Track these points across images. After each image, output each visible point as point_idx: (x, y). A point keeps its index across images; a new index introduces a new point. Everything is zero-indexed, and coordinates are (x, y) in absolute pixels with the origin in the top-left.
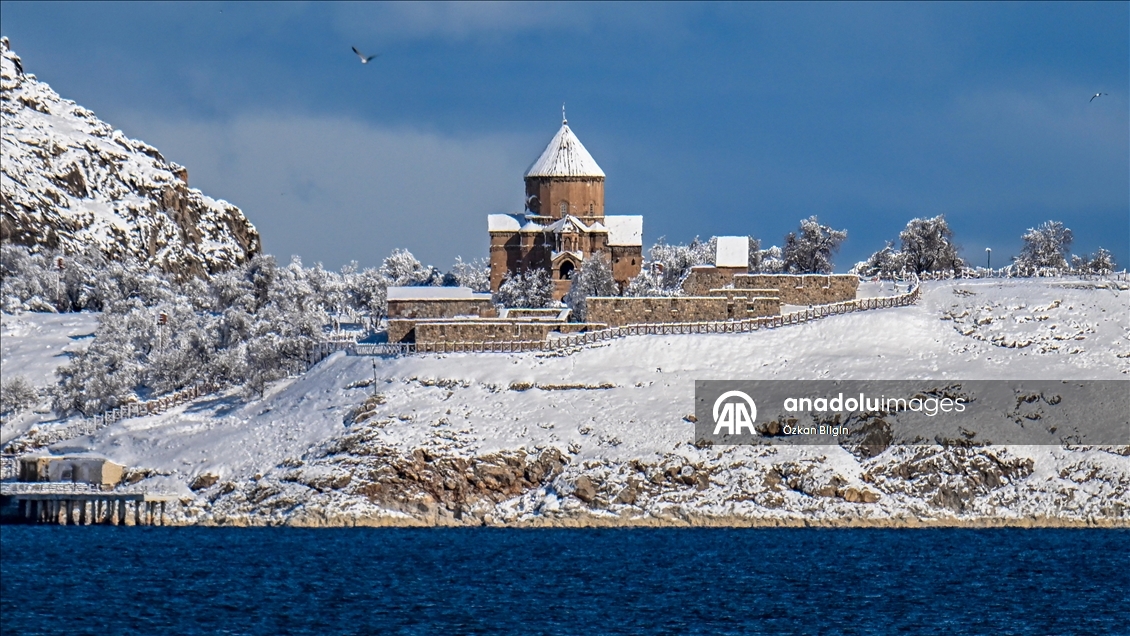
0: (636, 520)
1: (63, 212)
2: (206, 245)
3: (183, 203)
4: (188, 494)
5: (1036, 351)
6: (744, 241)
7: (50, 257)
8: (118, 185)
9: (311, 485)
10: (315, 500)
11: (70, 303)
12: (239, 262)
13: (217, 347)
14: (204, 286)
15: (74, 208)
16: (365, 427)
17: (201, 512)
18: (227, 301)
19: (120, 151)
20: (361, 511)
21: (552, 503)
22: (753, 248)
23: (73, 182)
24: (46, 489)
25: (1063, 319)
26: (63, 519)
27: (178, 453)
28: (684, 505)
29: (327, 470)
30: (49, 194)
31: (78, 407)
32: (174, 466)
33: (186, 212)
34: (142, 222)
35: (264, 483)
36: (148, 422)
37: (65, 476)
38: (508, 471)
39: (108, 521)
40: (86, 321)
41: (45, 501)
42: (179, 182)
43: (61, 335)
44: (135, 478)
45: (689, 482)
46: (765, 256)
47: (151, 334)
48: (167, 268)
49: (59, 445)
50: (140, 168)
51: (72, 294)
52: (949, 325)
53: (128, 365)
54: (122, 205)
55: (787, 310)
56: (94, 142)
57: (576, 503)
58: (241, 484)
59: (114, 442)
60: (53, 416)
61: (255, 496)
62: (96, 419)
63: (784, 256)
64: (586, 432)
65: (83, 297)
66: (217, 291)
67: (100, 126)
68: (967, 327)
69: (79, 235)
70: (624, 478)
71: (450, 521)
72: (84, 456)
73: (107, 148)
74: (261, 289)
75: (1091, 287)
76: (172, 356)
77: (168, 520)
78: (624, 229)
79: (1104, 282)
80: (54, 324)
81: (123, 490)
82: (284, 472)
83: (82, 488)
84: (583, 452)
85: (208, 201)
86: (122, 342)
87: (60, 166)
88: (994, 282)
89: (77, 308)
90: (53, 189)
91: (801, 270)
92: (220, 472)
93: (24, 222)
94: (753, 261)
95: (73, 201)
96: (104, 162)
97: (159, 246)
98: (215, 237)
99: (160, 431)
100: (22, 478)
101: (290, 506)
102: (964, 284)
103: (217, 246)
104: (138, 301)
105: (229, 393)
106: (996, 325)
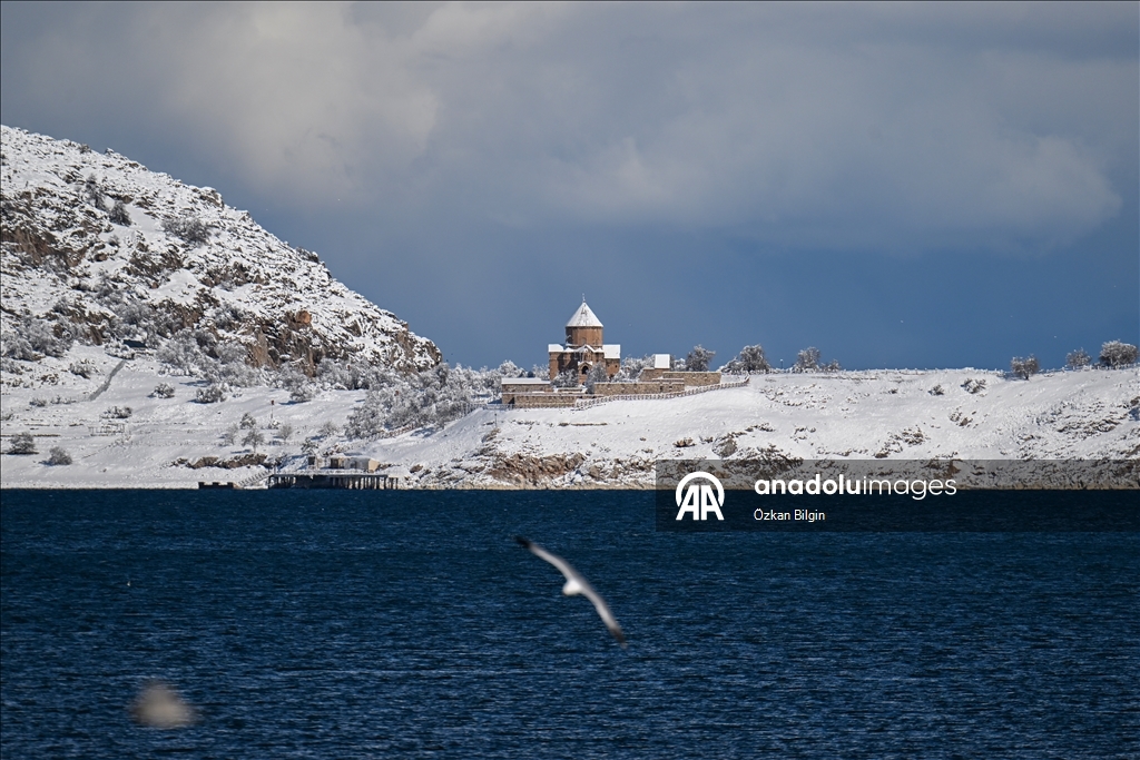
0: (618, 487)
1: (350, 343)
2: (417, 358)
3: (406, 339)
4: (409, 474)
5: (804, 407)
6: (668, 356)
7: (344, 364)
8: (376, 331)
9: (466, 470)
10: (468, 477)
11: (354, 386)
12: (432, 366)
13: (422, 406)
14: (416, 378)
15: (356, 341)
16: (491, 443)
17: (415, 483)
18: (427, 384)
19: (377, 315)
20: (489, 482)
21: (578, 478)
22: (672, 359)
23: (355, 330)
24: (344, 472)
25: (817, 392)
26: (351, 487)
27: (403, 455)
28: (640, 479)
29: (474, 464)
30: (343, 335)
31: (357, 434)
32: (402, 461)
33: (408, 344)
34: (387, 348)
35: (444, 469)
36: (390, 441)
37: (352, 466)
38: (558, 464)
39: (372, 487)
40: (362, 393)
41: (342, 478)
42: (404, 329)
43: (348, 400)
44: (384, 467)
45: (642, 469)
46: (678, 363)
47: (391, 399)
48: (399, 369)
49: (349, 452)
50: (387, 322)
51: (355, 382)
52: (764, 395)
53: (380, 414)
54: (378, 340)
55: (688, 388)
56: (364, 310)
57: (590, 478)
58: (433, 470)
59: (374, 451)
60: (345, 438)
61: (440, 475)
62: (366, 440)
63: (686, 363)
64: (594, 445)
65: (360, 383)
66: (422, 380)
67: (367, 303)
68: (772, 397)
69: (358, 354)
70: (612, 467)
71: (531, 487)
72: (360, 457)
73: (370, 313)
74: (443, 379)
75: (829, 378)
76: (401, 410)
77: (400, 486)
78: (612, 351)
79: (836, 375)
80: (346, 396)
81: (379, 473)
82: (454, 464)
83: (360, 472)
84: (592, 455)
85: (418, 338)
86: (378, 404)
87: (348, 322)
88: (785, 375)
89: (357, 388)
90: (345, 332)
91: (694, 370)
92: (424, 465)
93: (332, 348)
94: (672, 365)
95: (354, 338)
96: (369, 320)
97: (395, 359)
98: (421, 355)
99: (396, 445)
100: (331, 467)
101: (456, 480)
102: (770, 376)
103: (422, 359)
104: (385, 384)
105: (428, 427)
106: (785, 395)
